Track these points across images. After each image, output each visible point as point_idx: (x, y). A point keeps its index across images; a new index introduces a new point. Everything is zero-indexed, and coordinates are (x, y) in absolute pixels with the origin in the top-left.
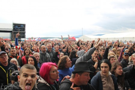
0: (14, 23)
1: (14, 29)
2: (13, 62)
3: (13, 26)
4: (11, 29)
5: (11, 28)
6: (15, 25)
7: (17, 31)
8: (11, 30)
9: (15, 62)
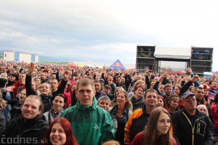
0: (193, 47)
1: (193, 56)
2: (201, 110)
3: (192, 52)
4: (188, 56)
5: (188, 54)
6: (194, 50)
7: (197, 59)
8: (188, 58)
9: (204, 110)
